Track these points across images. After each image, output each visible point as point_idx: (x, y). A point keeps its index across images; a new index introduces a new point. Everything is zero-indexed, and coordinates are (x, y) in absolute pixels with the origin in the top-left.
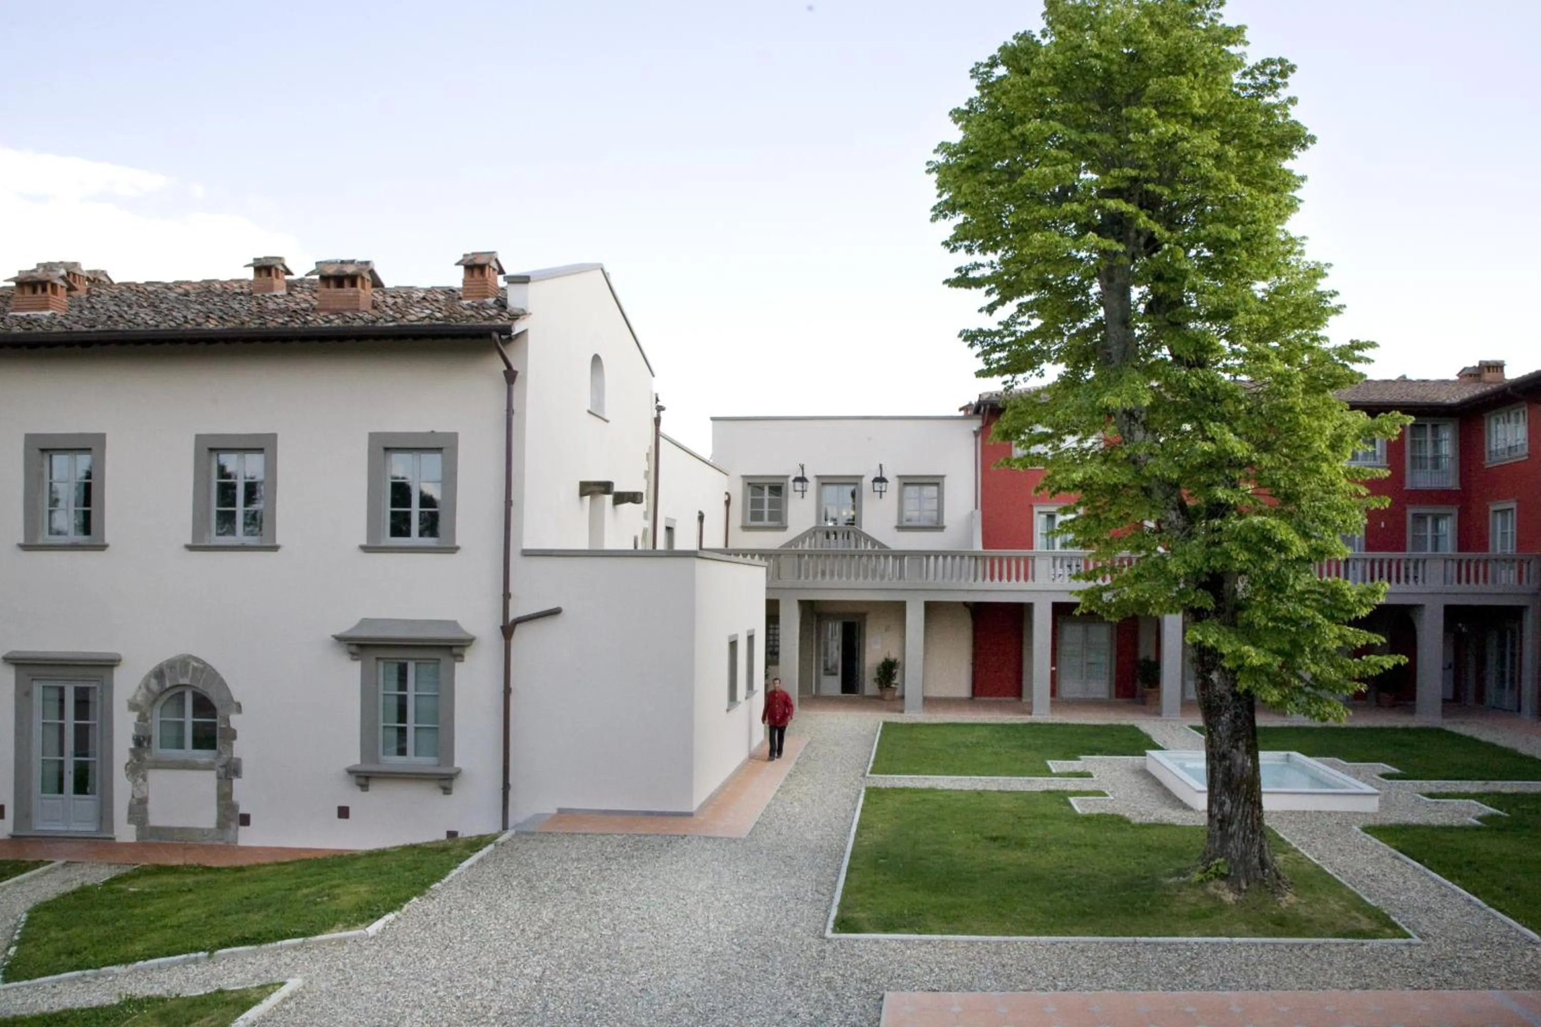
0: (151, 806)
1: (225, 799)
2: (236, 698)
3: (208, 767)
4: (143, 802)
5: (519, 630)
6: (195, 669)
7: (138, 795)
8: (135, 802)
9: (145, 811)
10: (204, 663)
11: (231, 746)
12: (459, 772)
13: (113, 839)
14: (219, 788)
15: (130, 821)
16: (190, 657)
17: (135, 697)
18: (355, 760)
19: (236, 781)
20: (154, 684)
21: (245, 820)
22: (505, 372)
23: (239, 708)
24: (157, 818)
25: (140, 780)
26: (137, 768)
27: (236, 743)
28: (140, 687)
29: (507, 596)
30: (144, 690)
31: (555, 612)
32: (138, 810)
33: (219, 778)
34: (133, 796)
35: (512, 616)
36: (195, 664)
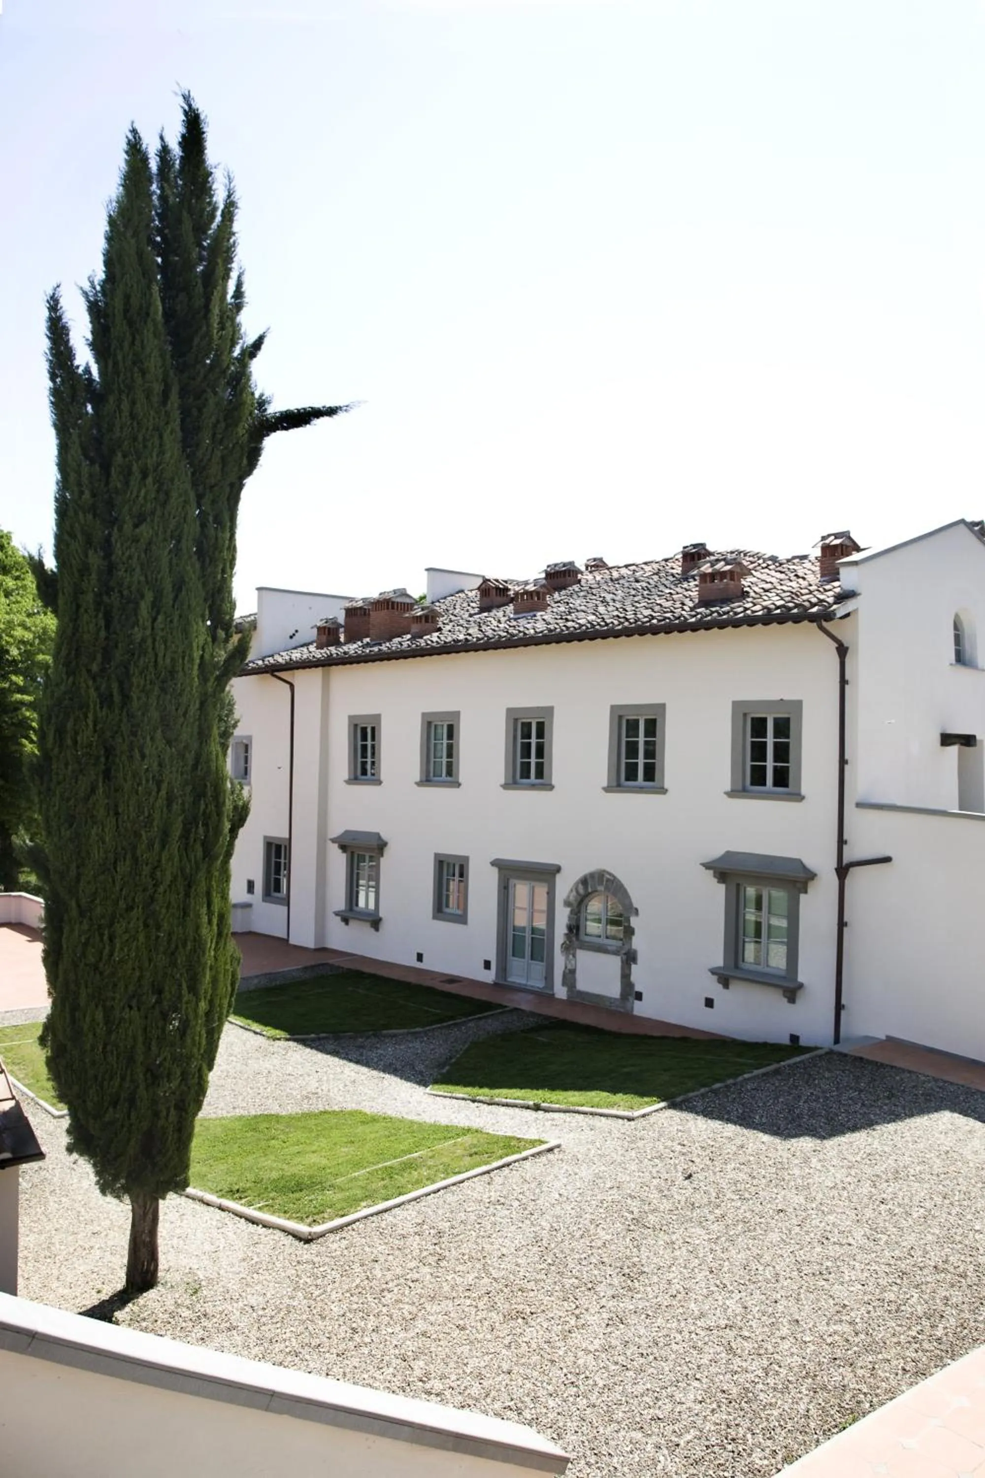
0: (579, 975)
1: (626, 976)
2: (635, 905)
3: (616, 953)
4: (573, 972)
5: (853, 870)
6: (608, 880)
7: (569, 967)
8: (567, 971)
9: (575, 980)
10: (614, 876)
11: (631, 939)
12: (801, 986)
13: (553, 995)
14: (623, 969)
15: (564, 984)
16: (604, 871)
17: (568, 897)
18: (719, 961)
19: (633, 966)
20: (581, 887)
21: (639, 996)
22: (837, 648)
23: (636, 912)
24: (582, 985)
25: (571, 957)
26: (568, 948)
27: (634, 938)
28: (572, 890)
29: (841, 842)
30: (574, 893)
31: (887, 860)
32: (570, 976)
33: (622, 962)
34: (566, 967)
35: (846, 860)
36: (608, 876)
